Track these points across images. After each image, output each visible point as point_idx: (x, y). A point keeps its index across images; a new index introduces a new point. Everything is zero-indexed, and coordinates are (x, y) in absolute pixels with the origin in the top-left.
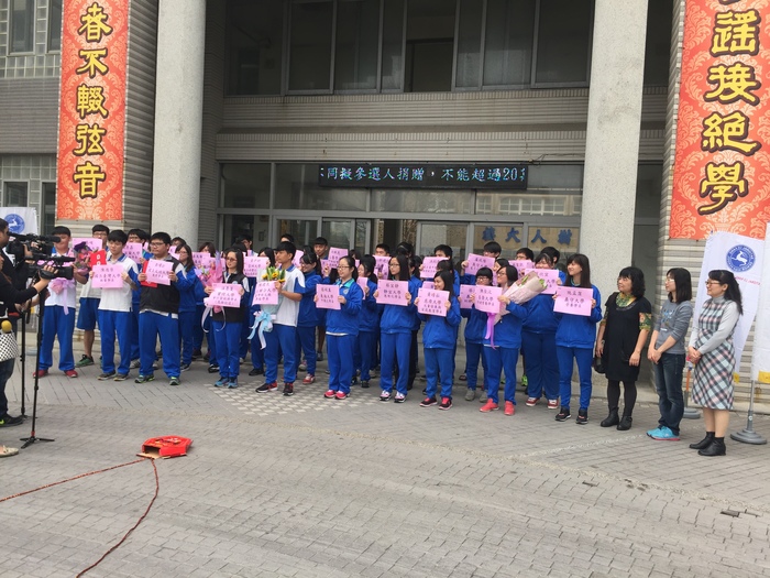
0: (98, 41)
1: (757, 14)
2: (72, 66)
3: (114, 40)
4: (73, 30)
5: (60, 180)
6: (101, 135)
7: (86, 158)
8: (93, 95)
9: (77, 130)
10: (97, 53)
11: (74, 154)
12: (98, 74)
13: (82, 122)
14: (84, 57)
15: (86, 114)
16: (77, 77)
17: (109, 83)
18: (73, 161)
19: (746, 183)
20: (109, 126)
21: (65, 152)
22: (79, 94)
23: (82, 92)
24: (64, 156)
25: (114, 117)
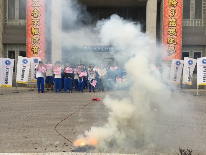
0: (37, 18)
1: (176, 19)
2: (30, 23)
3: (41, 18)
4: (30, 15)
5: (28, 50)
7: (35, 45)
8: (36, 30)
9: (32, 38)
10: (37, 21)
11: (31, 44)
12: (37, 25)
13: (33, 36)
14: (33, 21)
15: (34, 34)
16: (31, 26)
17: (40, 28)
18: (31, 46)
19: (175, 50)
20: (41, 38)
22: (32, 30)
23: (33, 30)
24: (28, 44)
25: (42, 36)
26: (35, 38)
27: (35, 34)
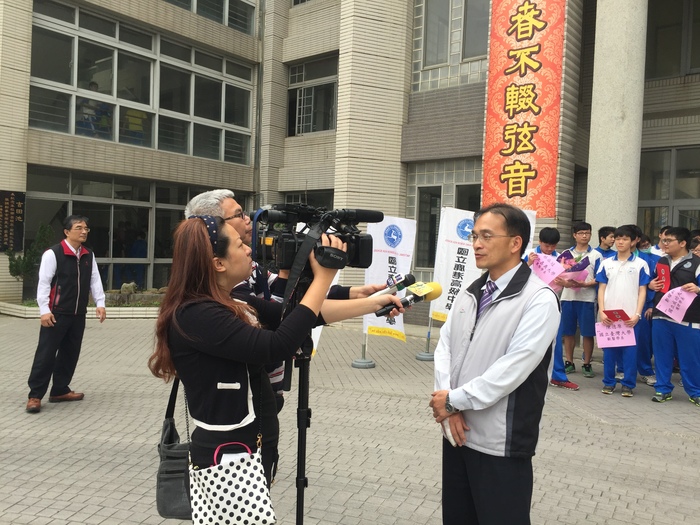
0: (530, 39)
2: (500, 68)
3: (548, 34)
4: (501, 32)
5: (486, 181)
6: (531, 132)
7: (515, 157)
8: (523, 93)
9: (505, 130)
10: (528, 51)
11: (502, 154)
12: (529, 71)
13: (510, 122)
14: (515, 56)
15: (516, 113)
16: (505, 78)
17: (543, 79)
18: (500, 162)
20: (541, 123)
21: (492, 153)
22: (508, 94)
23: (512, 92)
24: (490, 157)
25: (547, 113)
26: (518, 127)
27: (520, 112)
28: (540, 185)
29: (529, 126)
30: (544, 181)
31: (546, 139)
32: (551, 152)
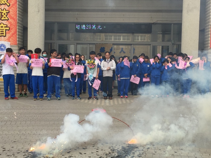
25: (12, 6)
27: (2, 4)
28: (11, 33)
29: (6, 10)
30: (12, 31)
31: (13, 16)
32: (15, 21)
